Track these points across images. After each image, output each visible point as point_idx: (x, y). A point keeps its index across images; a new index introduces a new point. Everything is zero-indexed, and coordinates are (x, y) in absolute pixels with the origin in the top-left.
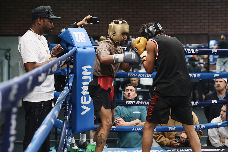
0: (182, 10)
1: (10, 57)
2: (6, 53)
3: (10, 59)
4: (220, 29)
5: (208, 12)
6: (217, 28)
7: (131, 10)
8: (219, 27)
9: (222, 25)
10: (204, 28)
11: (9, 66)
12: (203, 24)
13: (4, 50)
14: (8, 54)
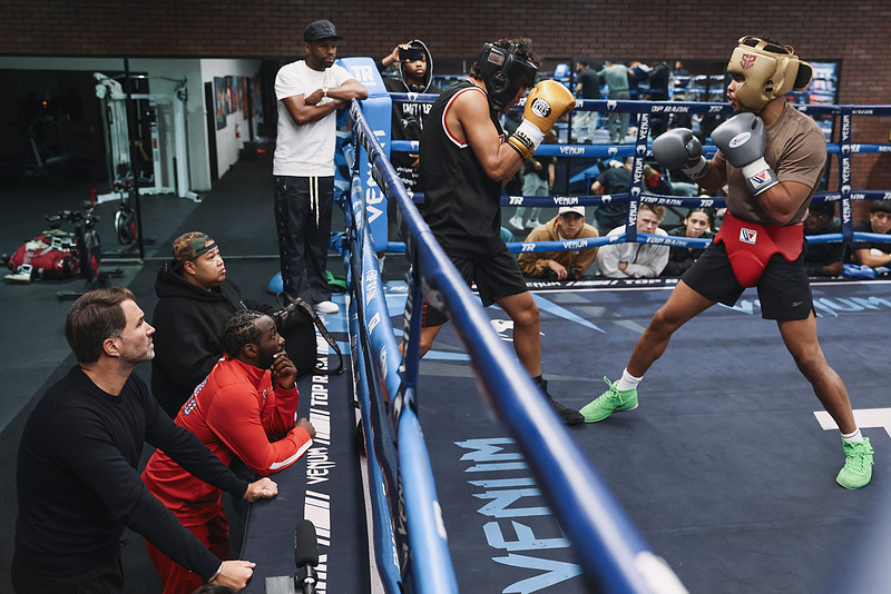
0: (524, 11)
1: (186, 95)
2: (178, 87)
3: (186, 100)
4: (593, 51)
5: (572, 18)
6: (589, 48)
7: (427, 10)
8: (592, 45)
9: (597, 42)
10: (565, 48)
11: (186, 113)
12: (563, 40)
13: (173, 80)
14: (183, 90)
